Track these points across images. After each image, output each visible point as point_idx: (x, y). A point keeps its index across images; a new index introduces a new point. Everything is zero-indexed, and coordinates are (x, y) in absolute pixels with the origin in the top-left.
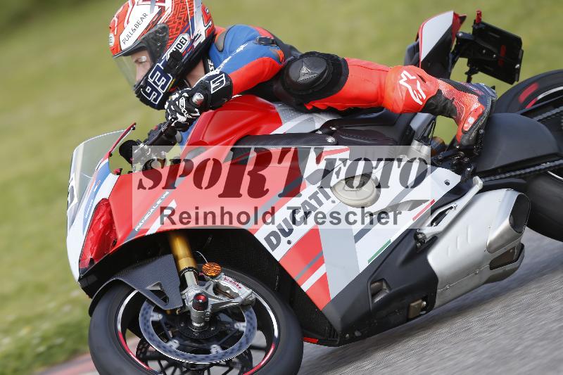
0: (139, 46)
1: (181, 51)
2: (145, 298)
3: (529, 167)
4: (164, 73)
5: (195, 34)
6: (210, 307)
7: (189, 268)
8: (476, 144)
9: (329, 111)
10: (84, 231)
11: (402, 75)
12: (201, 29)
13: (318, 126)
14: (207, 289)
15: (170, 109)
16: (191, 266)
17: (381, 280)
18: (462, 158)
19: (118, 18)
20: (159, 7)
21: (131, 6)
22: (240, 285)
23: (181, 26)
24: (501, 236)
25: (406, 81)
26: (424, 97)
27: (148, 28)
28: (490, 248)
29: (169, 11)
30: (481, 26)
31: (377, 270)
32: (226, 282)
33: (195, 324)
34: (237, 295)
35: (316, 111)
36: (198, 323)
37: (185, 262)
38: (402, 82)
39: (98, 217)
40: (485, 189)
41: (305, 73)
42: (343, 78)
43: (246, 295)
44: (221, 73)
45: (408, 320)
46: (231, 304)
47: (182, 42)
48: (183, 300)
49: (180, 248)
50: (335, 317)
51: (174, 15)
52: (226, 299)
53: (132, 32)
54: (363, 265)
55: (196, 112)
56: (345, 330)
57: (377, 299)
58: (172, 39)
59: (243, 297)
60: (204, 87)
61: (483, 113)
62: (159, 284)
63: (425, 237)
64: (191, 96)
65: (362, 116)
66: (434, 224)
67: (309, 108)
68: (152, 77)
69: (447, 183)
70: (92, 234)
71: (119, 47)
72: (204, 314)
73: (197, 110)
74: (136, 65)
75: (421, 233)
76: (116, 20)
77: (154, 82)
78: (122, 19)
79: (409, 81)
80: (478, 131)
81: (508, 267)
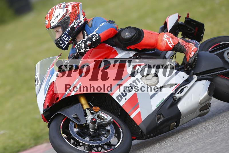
0: (58, 25)
1: (74, 27)
2: (71, 120)
3: (212, 73)
4: (68, 36)
5: (80, 21)
6: (97, 123)
7: (87, 108)
8: (194, 63)
9: (135, 50)
10: (45, 95)
11: (165, 36)
12: (82, 18)
13: (131, 55)
14: (95, 116)
15: (78, 47)
16: (88, 108)
17: (160, 114)
18: (188, 68)
19: (49, 14)
20: (66, 9)
21: (55, 9)
22: (107, 115)
23: (75, 17)
24: (204, 98)
25: (166, 38)
26: (173, 45)
27: (62, 18)
28: (200, 103)
29: (70, 11)
30: (189, 19)
31: (159, 110)
32: (102, 114)
33: (91, 130)
34: (107, 119)
35: (131, 50)
36: (92, 130)
37: (86, 106)
38: (164, 39)
39: (51, 89)
40: (198, 80)
41: (127, 35)
42: (142, 37)
43: (110, 119)
44: (96, 34)
45: (170, 130)
46: (105, 122)
47: (75, 24)
48: (86, 121)
49: (83, 101)
50: (144, 128)
51: (72, 13)
52: (102, 121)
53: (55, 19)
54: (154, 108)
55: (88, 48)
56: (147, 133)
57: (159, 122)
58: (71, 22)
59: (109, 120)
60: (90, 39)
61: (197, 50)
62: (76, 115)
63: (176, 98)
64: (86, 42)
65: (148, 52)
66: (180, 93)
67: (128, 48)
68: (63, 37)
69: (184, 78)
70: (48, 95)
71: (50, 25)
72: (95, 126)
73: (88, 47)
74: (56, 33)
75: (175, 96)
76: (49, 15)
77: (64, 39)
78: (51, 14)
79: (167, 38)
80: (195, 57)
81: (206, 111)
